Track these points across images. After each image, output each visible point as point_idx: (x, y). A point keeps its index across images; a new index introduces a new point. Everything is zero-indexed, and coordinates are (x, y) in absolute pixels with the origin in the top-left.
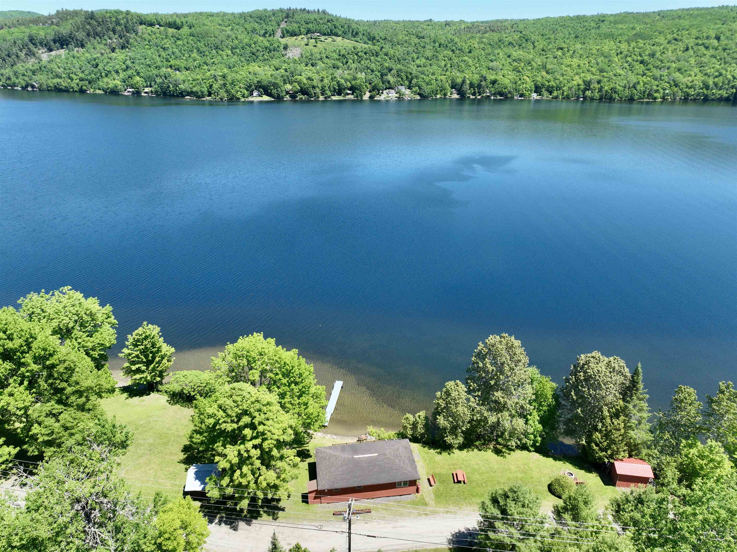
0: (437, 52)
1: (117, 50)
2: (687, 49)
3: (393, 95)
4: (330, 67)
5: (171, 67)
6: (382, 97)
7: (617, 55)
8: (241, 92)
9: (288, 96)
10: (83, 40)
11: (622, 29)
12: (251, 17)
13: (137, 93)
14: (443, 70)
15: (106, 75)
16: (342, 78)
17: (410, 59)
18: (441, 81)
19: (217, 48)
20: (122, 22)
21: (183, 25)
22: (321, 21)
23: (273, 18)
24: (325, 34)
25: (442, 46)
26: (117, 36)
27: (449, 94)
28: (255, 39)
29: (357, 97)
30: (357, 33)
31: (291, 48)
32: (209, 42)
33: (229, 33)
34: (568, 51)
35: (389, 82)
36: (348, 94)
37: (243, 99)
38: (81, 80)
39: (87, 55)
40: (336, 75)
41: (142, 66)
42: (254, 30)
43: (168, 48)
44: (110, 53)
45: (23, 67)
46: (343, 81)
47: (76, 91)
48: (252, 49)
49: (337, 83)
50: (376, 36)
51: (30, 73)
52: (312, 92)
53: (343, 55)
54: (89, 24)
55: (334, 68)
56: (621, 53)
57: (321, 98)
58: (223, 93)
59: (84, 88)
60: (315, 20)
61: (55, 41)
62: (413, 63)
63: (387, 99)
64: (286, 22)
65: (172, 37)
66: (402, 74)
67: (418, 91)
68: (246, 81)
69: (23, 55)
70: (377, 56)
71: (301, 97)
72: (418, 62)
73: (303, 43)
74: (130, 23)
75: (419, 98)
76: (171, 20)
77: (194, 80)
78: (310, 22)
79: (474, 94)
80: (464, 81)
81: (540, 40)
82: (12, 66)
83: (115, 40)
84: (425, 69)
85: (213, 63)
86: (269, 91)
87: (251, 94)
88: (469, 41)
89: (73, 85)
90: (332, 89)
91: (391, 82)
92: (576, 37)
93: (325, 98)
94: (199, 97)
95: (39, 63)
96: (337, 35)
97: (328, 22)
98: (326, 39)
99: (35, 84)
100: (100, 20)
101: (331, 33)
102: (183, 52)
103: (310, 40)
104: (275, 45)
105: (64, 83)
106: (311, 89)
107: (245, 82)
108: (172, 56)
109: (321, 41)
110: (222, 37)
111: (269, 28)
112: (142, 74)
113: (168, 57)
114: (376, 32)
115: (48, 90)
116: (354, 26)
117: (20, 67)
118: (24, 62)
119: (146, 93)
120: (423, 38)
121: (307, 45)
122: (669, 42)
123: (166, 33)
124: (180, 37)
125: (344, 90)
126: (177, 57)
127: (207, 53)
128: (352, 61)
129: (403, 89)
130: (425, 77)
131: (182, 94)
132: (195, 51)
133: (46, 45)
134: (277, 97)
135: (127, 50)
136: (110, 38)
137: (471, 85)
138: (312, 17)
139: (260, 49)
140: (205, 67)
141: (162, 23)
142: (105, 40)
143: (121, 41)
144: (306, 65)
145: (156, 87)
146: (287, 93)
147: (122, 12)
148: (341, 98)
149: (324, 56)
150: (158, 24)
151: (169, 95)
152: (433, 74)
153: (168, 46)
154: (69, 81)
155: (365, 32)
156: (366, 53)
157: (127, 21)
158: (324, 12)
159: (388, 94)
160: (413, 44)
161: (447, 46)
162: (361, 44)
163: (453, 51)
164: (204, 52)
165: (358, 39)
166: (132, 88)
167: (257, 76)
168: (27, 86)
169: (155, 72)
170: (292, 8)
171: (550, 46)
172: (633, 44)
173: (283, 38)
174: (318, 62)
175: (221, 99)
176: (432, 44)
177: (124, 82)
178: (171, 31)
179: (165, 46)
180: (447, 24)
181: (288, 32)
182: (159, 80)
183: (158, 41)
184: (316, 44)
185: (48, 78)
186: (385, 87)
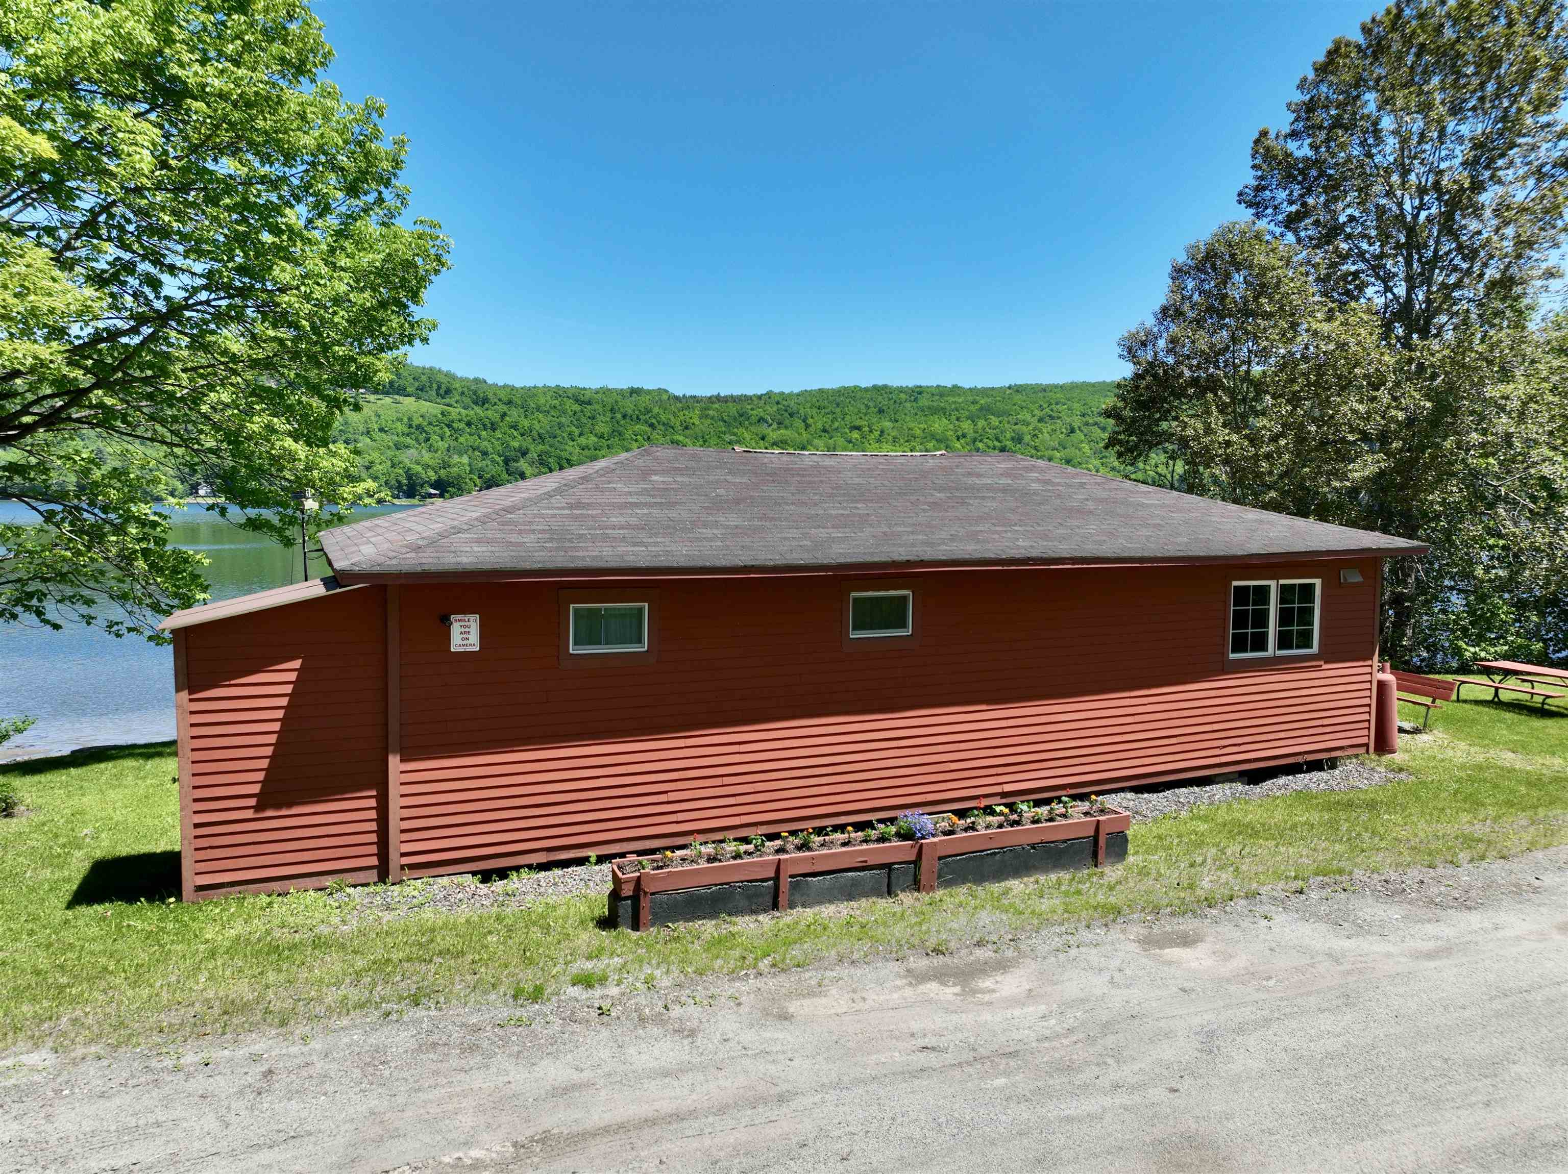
0: (621, 426)
2: (1073, 431)
4: (389, 445)
7: (958, 439)
11: (955, 402)
16: (418, 464)
17: (565, 435)
24: (375, 392)
25: (628, 418)
30: (448, 392)
34: (871, 431)
40: (401, 458)
46: (418, 469)
49: (406, 472)
50: (490, 396)
53: (419, 427)
55: (398, 447)
56: (964, 436)
62: (571, 443)
70: (494, 430)
72: (583, 441)
81: (815, 415)
88: (682, 413)
90: (393, 483)
92: (881, 411)
96: (404, 393)
98: (381, 399)
101: (393, 391)
114: (490, 393)
116: (441, 379)
120: (589, 403)
122: (1041, 420)
125: (422, 485)
128: (438, 437)
148: (413, 502)
149: (376, 427)
155: (465, 389)
156: (469, 424)
160: (570, 413)
161: (638, 418)
162: (458, 410)
163: (652, 425)
165: (452, 402)
171: (836, 424)
172: (981, 423)
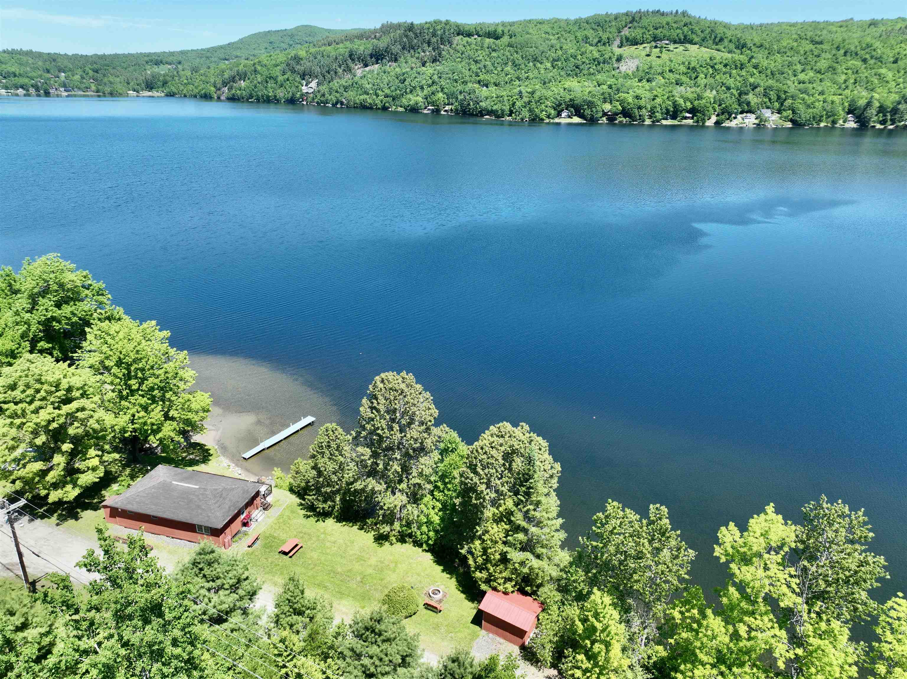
0: (837, 63)
1: (428, 64)
3: (750, 120)
4: (672, 83)
5: (479, 82)
6: (733, 124)
8: (546, 111)
9: (604, 119)
10: (397, 53)
12: (587, 23)
13: (437, 111)
14: (840, 88)
15: (411, 92)
16: (682, 97)
17: (790, 72)
18: (833, 102)
19: (535, 60)
20: (439, 32)
21: (503, 35)
22: (675, 25)
23: (614, 23)
24: (675, 42)
25: (848, 54)
26: (431, 48)
27: (841, 122)
28: (583, 50)
29: (697, 122)
30: (721, 40)
31: (627, 60)
32: (527, 53)
33: (554, 42)
35: (748, 104)
36: (686, 118)
37: (547, 121)
38: (386, 96)
39: (398, 69)
40: (674, 93)
41: (448, 81)
42: (586, 39)
43: (481, 60)
44: (420, 67)
45: (337, 82)
46: (681, 101)
47: (379, 109)
48: (576, 61)
49: (674, 103)
50: (748, 42)
51: (341, 90)
52: (637, 113)
53: (694, 69)
54: (407, 36)
55: (677, 84)
57: (648, 122)
58: (525, 114)
59: (387, 105)
60: (668, 24)
61: (371, 56)
62: (793, 78)
63: (741, 125)
64: (630, 28)
65: (488, 48)
66: (771, 93)
67: (791, 116)
68: (556, 99)
69: (341, 71)
70: (741, 69)
71: (621, 119)
72: (802, 76)
73: (644, 53)
74: (447, 34)
75: (791, 126)
76: (492, 29)
77: (497, 97)
78: (660, 27)
79: (884, 122)
80: (869, 104)
82: (329, 82)
83: (429, 52)
84: (811, 86)
85: (527, 78)
86: (582, 111)
87: (559, 115)
88: (898, 46)
89: (378, 102)
90: (664, 110)
91: (752, 104)
93: (653, 122)
94: (498, 117)
95: (352, 79)
96: (691, 42)
97: (684, 26)
98: (676, 48)
99: (344, 100)
100: (418, 32)
101: (686, 40)
102: (496, 65)
103: (654, 50)
104: (606, 56)
105: (369, 100)
106: (636, 111)
107: (554, 100)
108: (483, 70)
109: (668, 50)
110: (544, 47)
111: (604, 37)
112: (446, 90)
113: (479, 71)
114: (748, 38)
115: (354, 107)
116: (720, 31)
117: (335, 84)
118: (340, 78)
119: (446, 111)
120: (821, 43)
121: (648, 55)
123: (482, 44)
124: (496, 48)
125: (681, 112)
126: (488, 71)
127: (523, 66)
128: (703, 76)
129: (767, 113)
130: (807, 97)
131: (481, 113)
132: (510, 63)
133: (363, 60)
134: (591, 119)
135: (438, 63)
136: (424, 52)
137: (882, 109)
138: (664, 20)
139: (587, 62)
140: (517, 82)
141: (481, 33)
142: (419, 53)
143: (434, 54)
144: (640, 81)
145: (457, 104)
146: (605, 114)
147: (441, 22)
148: (675, 122)
149: (668, 69)
150: (476, 34)
151: (469, 114)
152: (822, 93)
153: (481, 58)
154: (375, 97)
155: (733, 38)
156: (726, 66)
157: (444, 31)
158: (684, 14)
159: (743, 119)
160: (802, 52)
161: (857, 54)
162: (722, 54)
163: (865, 61)
164: (520, 65)
165: (721, 47)
166: (434, 106)
167: (572, 93)
168: (337, 103)
169: (460, 88)
170: (642, 11)
173: (620, 47)
174: (657, 77)
175: (522, 119)
176: (834, 52)
177: (426, 98)
178: (488, 41)
179: (478, 58)
180: (873, 23)
181: (627, 39)
182: (460, 97)
183: (471, 53)
184: (660, 55)
185: (357, 95)
186: (740, 110)
